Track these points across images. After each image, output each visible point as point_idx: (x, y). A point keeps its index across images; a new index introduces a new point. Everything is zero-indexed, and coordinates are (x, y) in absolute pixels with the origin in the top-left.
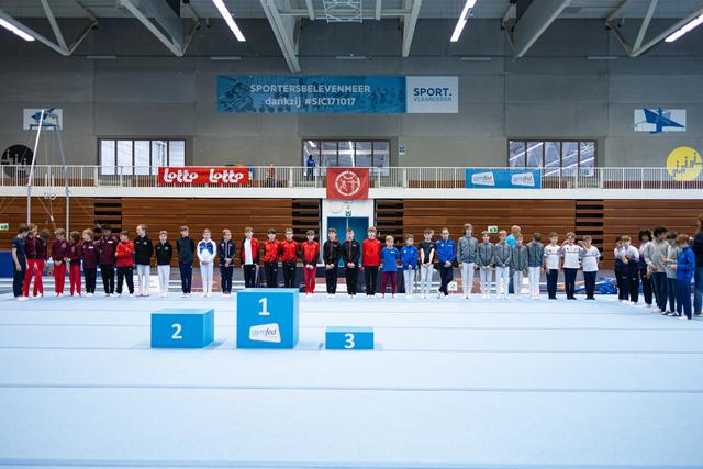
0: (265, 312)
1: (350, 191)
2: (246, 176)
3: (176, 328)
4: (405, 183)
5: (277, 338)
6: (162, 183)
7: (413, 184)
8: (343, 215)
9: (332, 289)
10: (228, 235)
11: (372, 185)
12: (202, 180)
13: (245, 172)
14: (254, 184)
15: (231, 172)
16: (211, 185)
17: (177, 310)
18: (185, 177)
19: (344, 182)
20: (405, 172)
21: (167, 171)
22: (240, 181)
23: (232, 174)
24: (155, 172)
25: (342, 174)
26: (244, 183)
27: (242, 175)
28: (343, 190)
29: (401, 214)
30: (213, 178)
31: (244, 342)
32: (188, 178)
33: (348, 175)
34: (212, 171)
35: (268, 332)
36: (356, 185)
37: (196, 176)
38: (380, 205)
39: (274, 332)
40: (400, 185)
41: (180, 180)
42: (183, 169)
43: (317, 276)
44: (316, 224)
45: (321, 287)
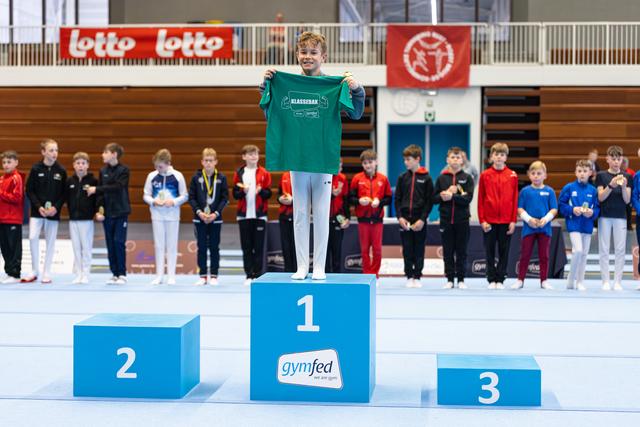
0: (309, 326)
1: (432, 71)
2: (228, 43)
3: (125, 357)
4: (543, 54)
5: (334, 381)
6: (65, 56)
7: (560, 57)
8: (418, 118)
9: (414, 271)
10: (209, 158)
11: (477, 60)
12: (144, 51)
13: (227, 35)
14: (244, 59)
15: (200, 35)
16: (160, 60)
17: (123, 317)
18: (110, 46)
19: (420, 55)
20: (543, 34)
21: (75, 34)
22: (216, 54)
23: (200, 40)
24: (53, 38)
25: (418, 38)
26: (225, 56)
27: (219, 42)
28: (419, 70)
29: (535, 118)
30: (163, 47)
31: (266, 388)
32: (116, 47)
33: (430, 40)
34: (162, 34)
35: (316, 367)
36: (445, 60)
37: (132, 44)
38: (493, 98)
39: (327, 368)
40: (533, 58)
41: (100, 53)
42: (106, 31)
43: (385, 243)
44: (366, 136)
45: (393, 264)
